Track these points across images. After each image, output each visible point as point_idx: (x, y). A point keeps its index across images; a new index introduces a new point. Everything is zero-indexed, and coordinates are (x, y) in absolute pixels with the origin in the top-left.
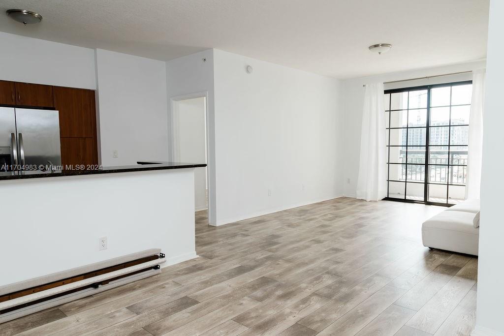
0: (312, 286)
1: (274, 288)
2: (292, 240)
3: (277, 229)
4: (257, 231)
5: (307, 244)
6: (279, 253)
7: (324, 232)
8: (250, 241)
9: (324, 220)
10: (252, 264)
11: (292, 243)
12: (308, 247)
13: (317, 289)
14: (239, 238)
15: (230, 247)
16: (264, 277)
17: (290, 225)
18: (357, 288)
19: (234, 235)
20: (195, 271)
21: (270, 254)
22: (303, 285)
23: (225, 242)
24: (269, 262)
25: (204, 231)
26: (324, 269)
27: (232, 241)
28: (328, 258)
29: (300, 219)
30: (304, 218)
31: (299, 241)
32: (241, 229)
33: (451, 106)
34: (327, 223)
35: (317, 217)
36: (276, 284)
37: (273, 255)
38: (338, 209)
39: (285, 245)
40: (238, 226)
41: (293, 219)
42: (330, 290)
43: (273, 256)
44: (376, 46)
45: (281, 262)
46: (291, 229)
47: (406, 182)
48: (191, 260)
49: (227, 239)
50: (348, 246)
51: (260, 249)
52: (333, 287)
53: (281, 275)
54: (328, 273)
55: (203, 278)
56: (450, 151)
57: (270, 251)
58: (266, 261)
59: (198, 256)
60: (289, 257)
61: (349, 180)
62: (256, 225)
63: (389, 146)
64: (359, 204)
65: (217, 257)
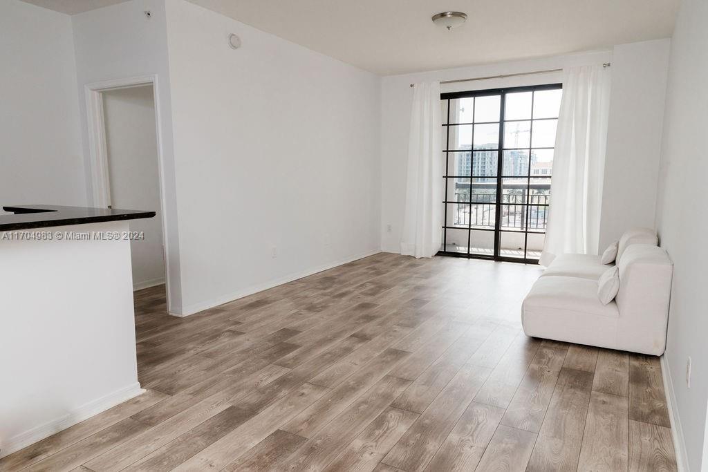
0: (374, 444)
1: (301, 459)
2: (319, 337)
3: (292, 316)
4: (256, 322)
5: (346, 344)
6: (300, 369)
7: (369, 318)
8: (247, 345)
9: (362, 293)
10: (253, 399)
11: (321, 343)
12: (347, 350)
13: (384, 451)
14: (225, 341)
15: (210, 362)
16: (278, 431)
17: (311, 308)
18: (454, 437)
19: (215, 336)
20: (136, 431)
21: (285, 371)
22: (357, 444)
23: (199, 350)
24: (284, 392)
25: (159, 329)
26: (386, 397)
27: (212, 347)
28: (387, 372)
29: (325, 295)
30: (331, 293)
31: (330, 340)
32: (229, 321)
33: (532, 120)
34: (369, 299)
35: (351, 288)
36: (305, 445)
37: (291, 374)
38: (378, 273)
39: (308, 351)
40: (222, 314)
41: (315, 296)
42: (409, 449)
43: (290, 377)
44: (443, 15)
45: (306, 389)
46: (313, 316)
47: (470, 229)
48: (128, 402)
49: (203, 343)
50: (413, 343)
51: (264, 362)
52: (411, 442)
53: (310, 421)
54: (395, 406)
55: (152, 448)
56: (530, 184)
57: (284, 365)
58: (279, 390)
59: (144, 391)
60: (319, 375)
61: (389, 227)
62: (254, 310)
63: (447, 177)
64: (407, 263)
65: (184, 387)
